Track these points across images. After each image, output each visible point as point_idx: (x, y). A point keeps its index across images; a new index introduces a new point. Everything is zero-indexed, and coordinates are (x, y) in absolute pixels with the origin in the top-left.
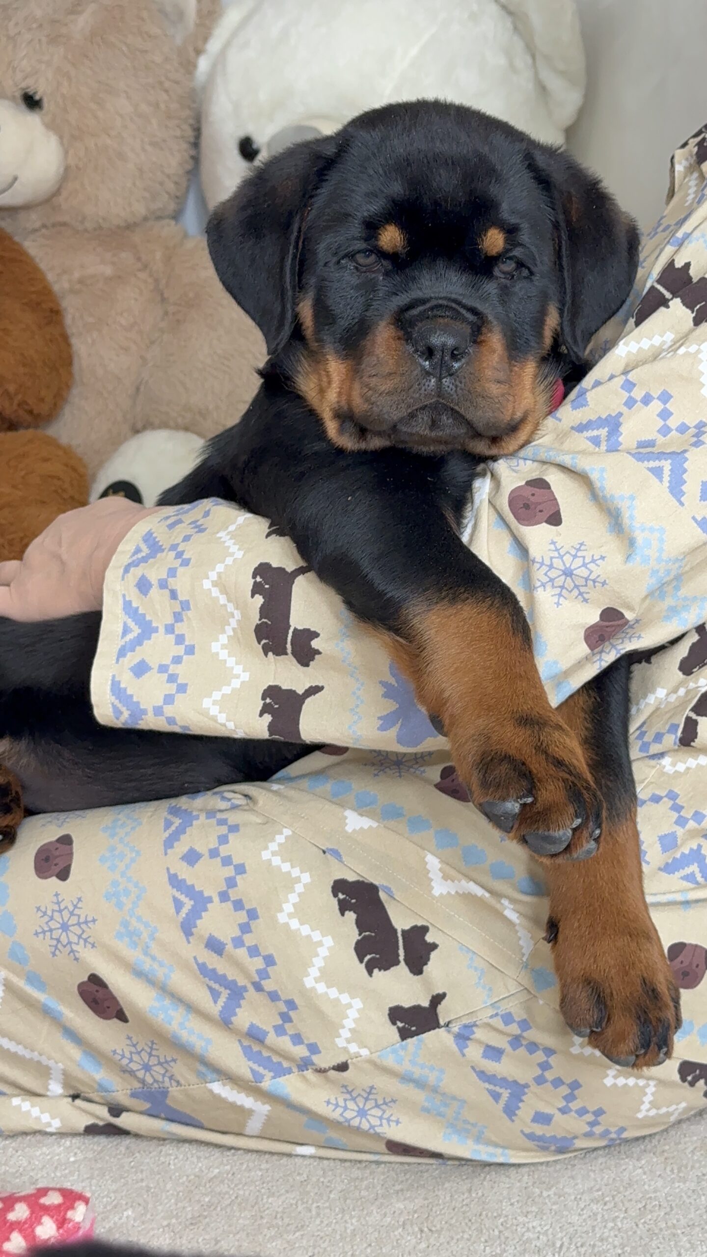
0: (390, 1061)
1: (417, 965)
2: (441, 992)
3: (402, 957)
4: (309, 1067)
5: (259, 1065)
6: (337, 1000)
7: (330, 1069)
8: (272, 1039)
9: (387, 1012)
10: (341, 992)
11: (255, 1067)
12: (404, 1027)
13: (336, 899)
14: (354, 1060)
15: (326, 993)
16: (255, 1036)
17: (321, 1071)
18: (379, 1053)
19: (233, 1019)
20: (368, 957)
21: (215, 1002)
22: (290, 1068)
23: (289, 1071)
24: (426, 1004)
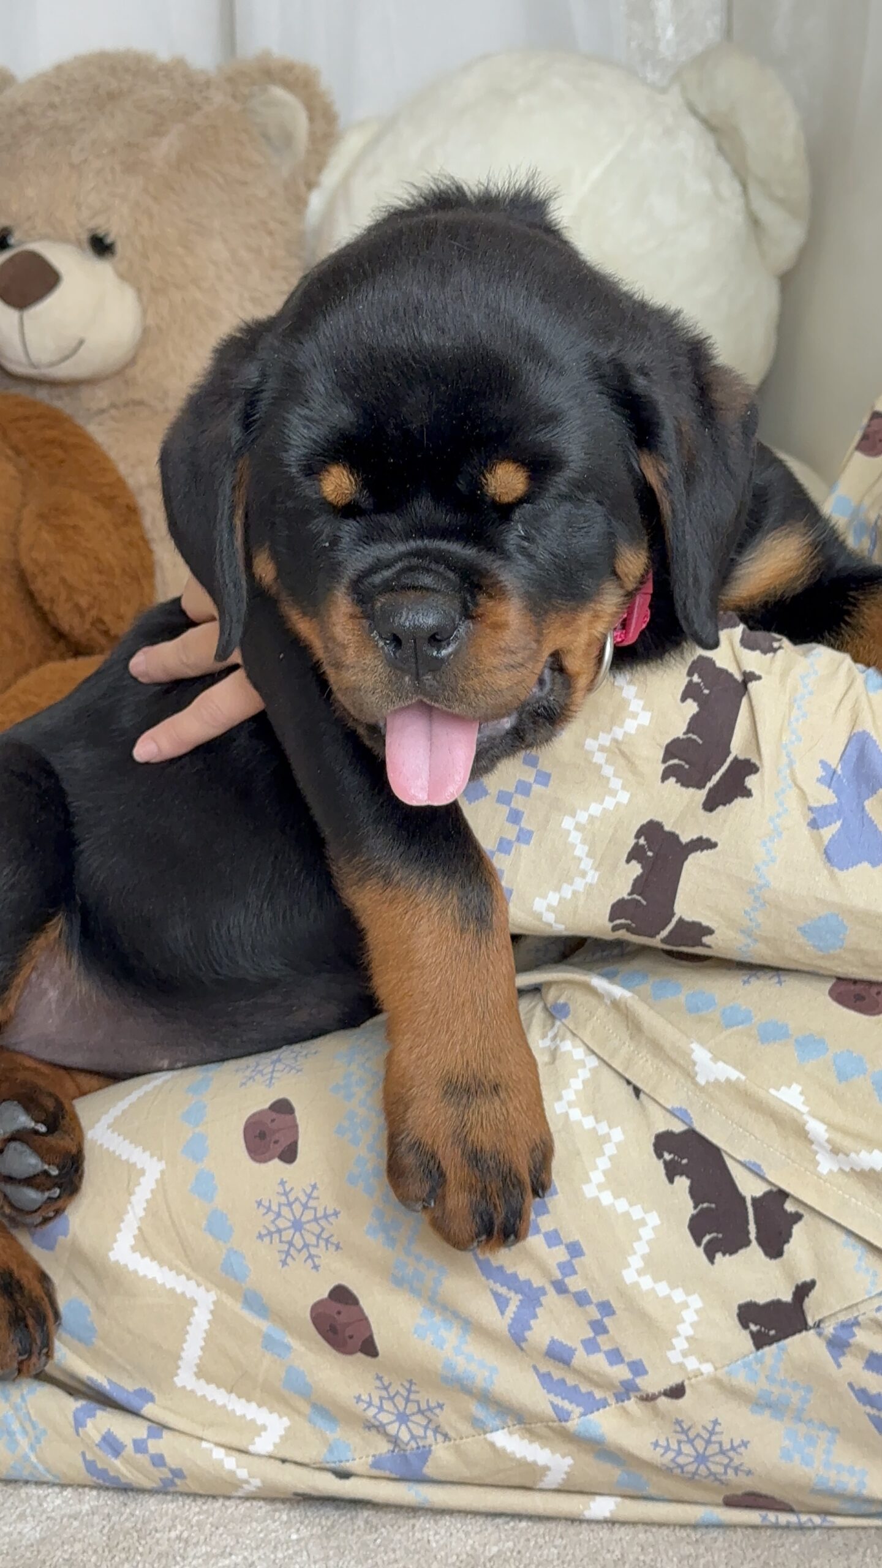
0: (741, 1379)
1: (774, 1245)
2: (808, 1279)
3: (753, 1235)
4: (632, 1395)
5: (563, 1399)
6: (668, 1298)
7: (660, 1394)
8: (581, 1358)
9: (736, 1311)
10: (673, 1286)
11: (558, 1401)
12: (759, 1331)
13: (662, 1161)
14: (693, 1380)
15: (653, 1289)
16: (558, 1354)
17: (648, 1398)
18: (726, 1369)
19: (528, 1334)
20: (707, 1238)
21: (502, 1313)
22: (605, 1399)
23: (604, 1404)
24: (787, 1297)
